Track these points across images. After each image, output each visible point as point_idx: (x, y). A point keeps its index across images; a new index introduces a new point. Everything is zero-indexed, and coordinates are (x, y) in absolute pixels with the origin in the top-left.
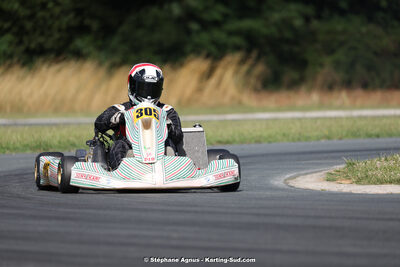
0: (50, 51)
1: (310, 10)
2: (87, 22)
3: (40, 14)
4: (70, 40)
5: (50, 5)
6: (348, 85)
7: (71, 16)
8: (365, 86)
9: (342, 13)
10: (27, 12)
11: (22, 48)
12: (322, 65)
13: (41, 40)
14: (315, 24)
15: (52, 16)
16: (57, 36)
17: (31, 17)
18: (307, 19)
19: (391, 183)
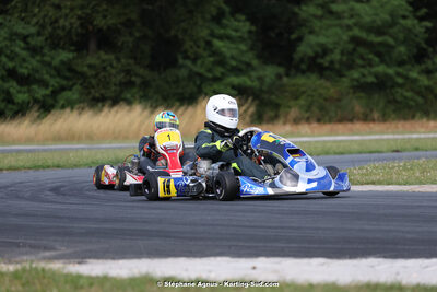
0: (110, 98)
1: (281, 70)
2: (133, 78)
3: (102, 74)
4: (121, 92)
5: (109, 68)
6: (308, 120)
7: (123, 75)
8: (319, 121)
9: (303, 72)
10: (93, 73)
11: (90, 97)
12: (290, 107)
13: (103, 91)
14: (285, 79)
15: (110, 75)
16: (113, 88)
17: (97, 75)
18: (279, 77)
19: (368, 184)
